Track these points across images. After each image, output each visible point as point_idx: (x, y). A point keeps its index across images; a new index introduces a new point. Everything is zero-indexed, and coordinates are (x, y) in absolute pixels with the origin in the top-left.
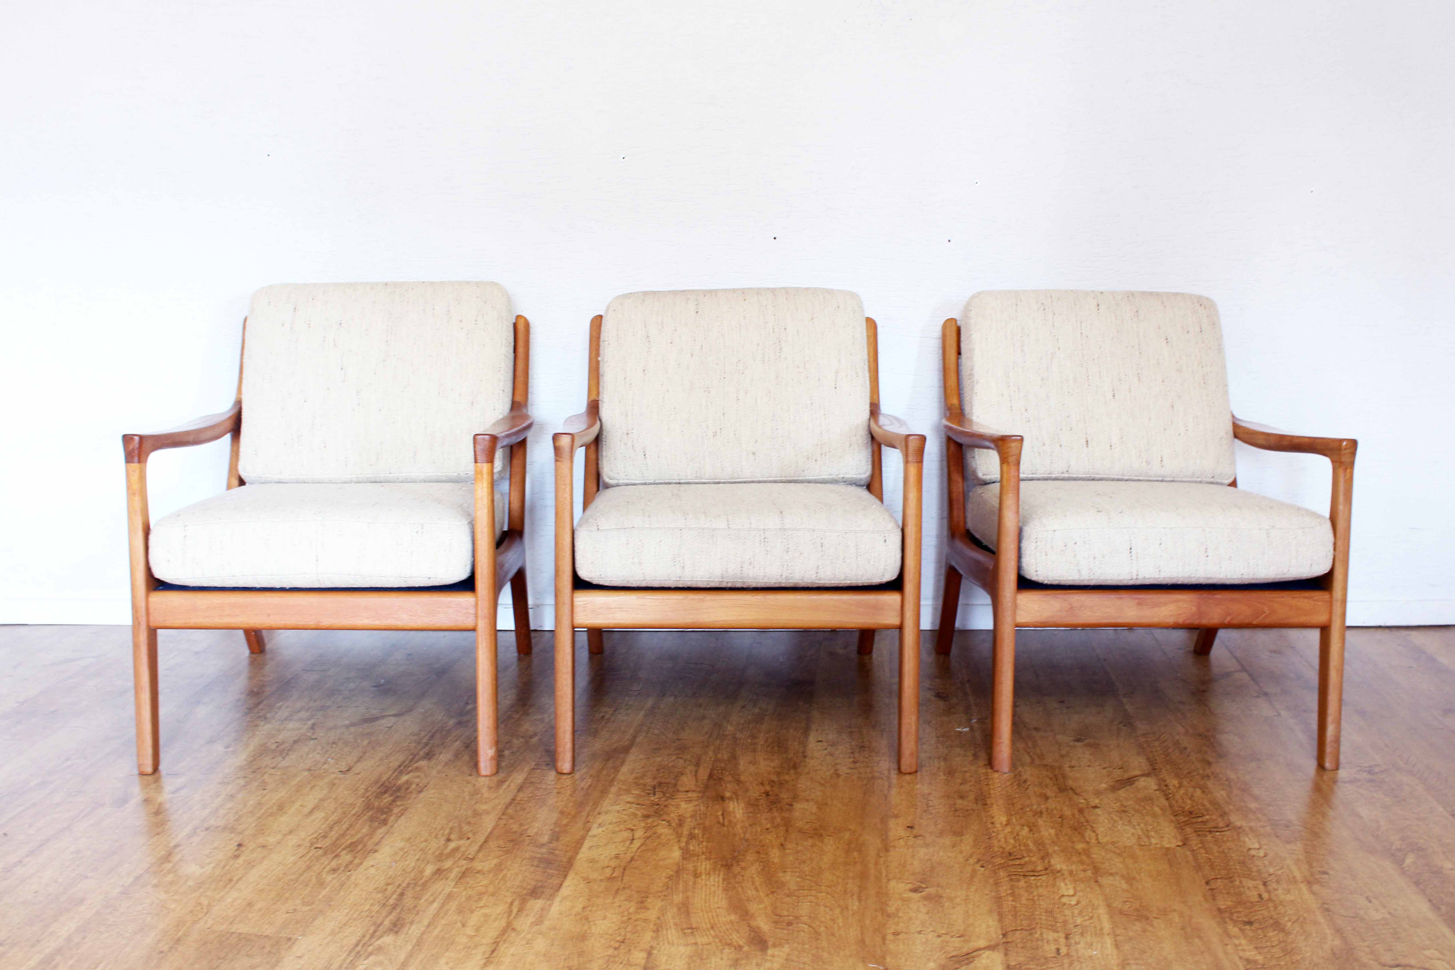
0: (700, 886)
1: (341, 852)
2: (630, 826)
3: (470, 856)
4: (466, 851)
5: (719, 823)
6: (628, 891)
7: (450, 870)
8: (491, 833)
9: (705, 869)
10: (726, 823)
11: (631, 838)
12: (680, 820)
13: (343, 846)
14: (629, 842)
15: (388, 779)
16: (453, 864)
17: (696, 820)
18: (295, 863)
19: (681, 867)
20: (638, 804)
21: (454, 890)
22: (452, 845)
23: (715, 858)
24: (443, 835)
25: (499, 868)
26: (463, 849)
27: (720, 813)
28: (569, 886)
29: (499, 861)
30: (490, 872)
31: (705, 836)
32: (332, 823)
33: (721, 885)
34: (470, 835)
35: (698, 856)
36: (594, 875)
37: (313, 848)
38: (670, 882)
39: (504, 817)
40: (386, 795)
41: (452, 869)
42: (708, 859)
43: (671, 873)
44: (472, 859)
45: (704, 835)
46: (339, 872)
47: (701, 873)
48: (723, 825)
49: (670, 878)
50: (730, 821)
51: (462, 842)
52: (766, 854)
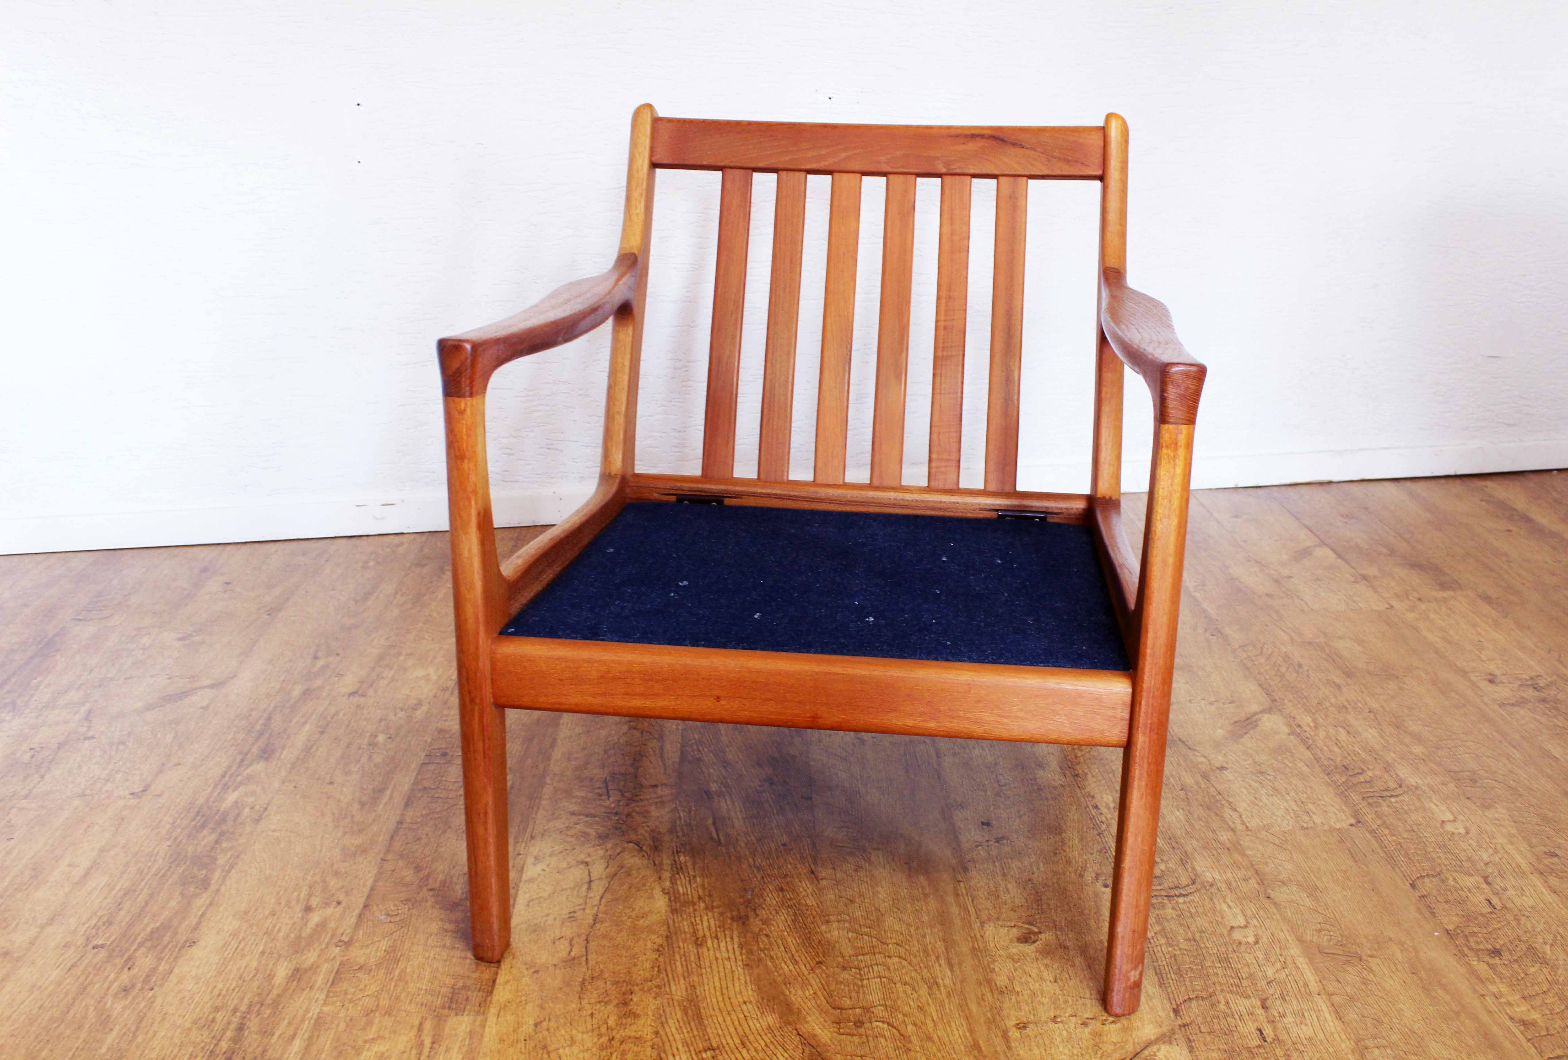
0: (707, 964)
1: (136, 950)
2: (582, 857)
3: (345, 938)
4: (337, 928)
5: (712, 838)
6: (600, 983)
7: (314, 968)
8: (372, 889)
9: (709, 928)
10: (723, 840)
11: (587, 879)
12: (654, 840)
13: (139, 940)
14: (585, 887)
15: (207, 800)
16: (319, 956)
17: (678, 837)
18: (59, 984)
19: (672, 929)
20: (587, 816)
21: (326, 1009)
22: (315, 918)
23: (718, 907)
24: (298, 902)
25: (392, 956)
26: (332, 925)
27: (710, 821)
28: (507, 982)
29: (390, 943)
30: (378, 966)
31: (697, 866)
32: (121, 893)
33: (739, 958)
34: (341, 897)
35: (694, 904)
36: (543, 958)
37: (90, 947)
38: (661, 959)
39: (389, 857)
40: (205, 832)
41: (318, 967)
42: (709, 908)
43: (659, 941)
44: (348, 944)
45: (694, 864)
46: (135, 992)
47: (704, 936)
48: (720, 843)
49: (658, 950)
50: (727, 835)
51: (329, 911)
52: (794, 890)
